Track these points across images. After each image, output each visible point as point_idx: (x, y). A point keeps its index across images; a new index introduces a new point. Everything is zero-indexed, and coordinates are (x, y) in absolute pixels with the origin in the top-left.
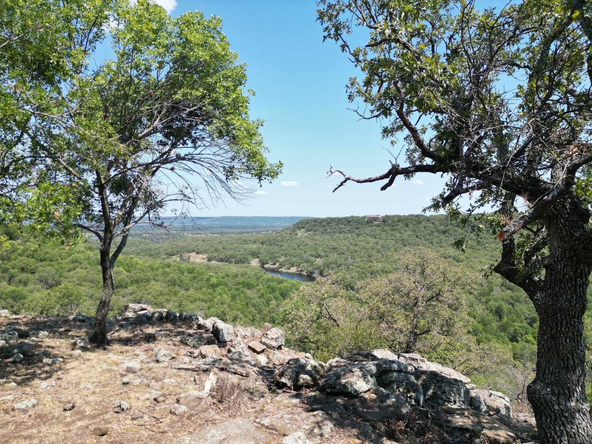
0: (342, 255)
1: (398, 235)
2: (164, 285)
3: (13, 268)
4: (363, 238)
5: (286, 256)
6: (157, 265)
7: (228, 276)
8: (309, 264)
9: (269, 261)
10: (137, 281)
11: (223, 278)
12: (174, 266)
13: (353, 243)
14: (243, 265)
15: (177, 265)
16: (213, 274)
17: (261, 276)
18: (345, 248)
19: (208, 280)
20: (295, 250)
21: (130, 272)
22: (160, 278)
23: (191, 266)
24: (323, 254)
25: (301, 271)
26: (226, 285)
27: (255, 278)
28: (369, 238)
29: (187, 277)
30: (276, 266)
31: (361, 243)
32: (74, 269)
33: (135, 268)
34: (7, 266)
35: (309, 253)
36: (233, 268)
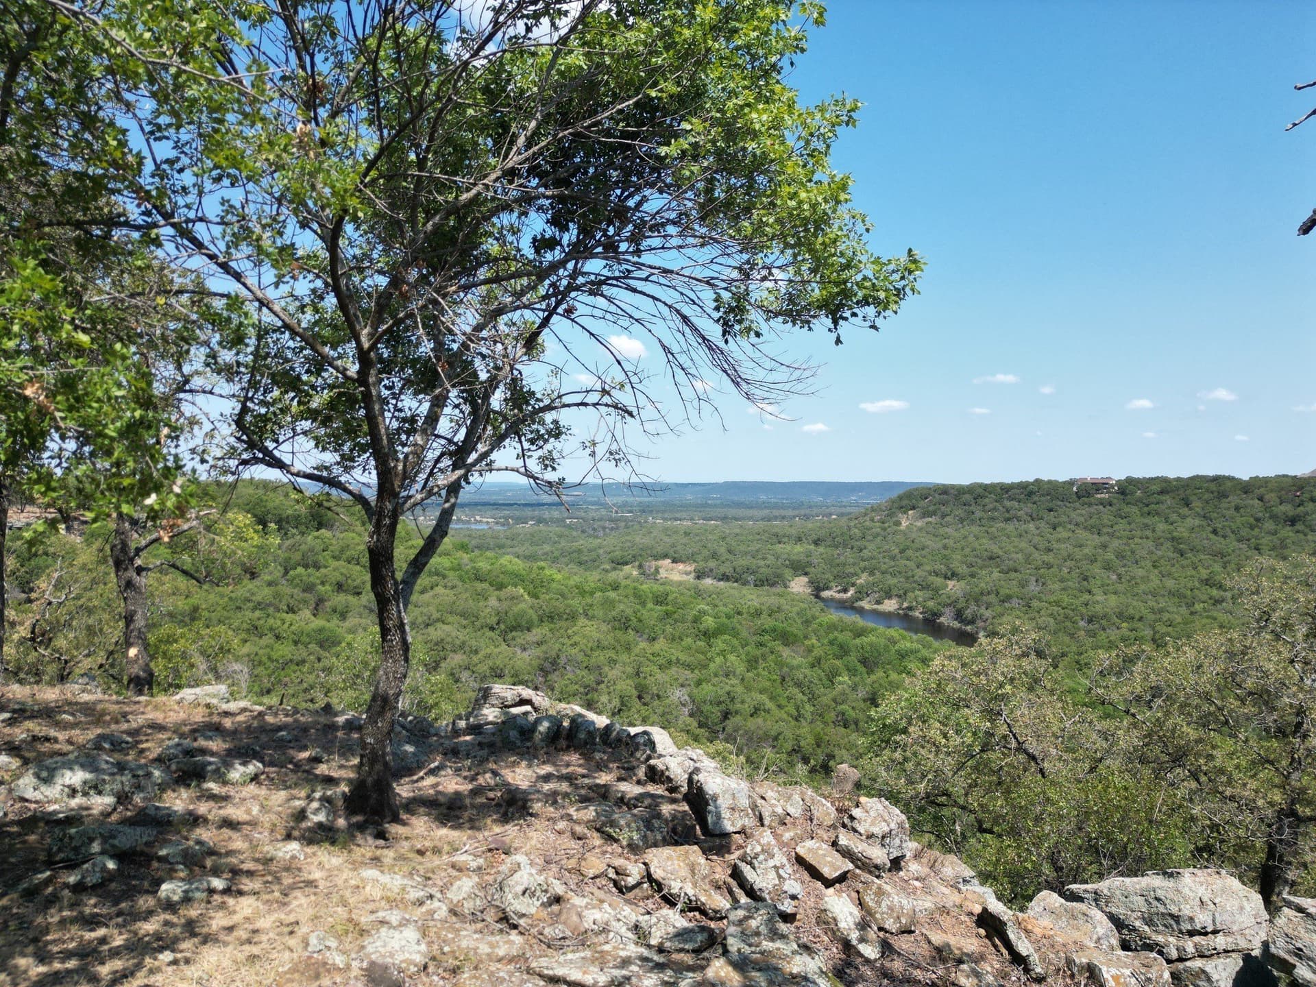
0: (1013, 575)
1: (1161, 526)
2: (604, 627)
3: (323, 583)
4: (1065, 534)
5: (872, 573)
6: (592, 585)
7: (739, 613)
8: (929, 594)
9: (833, 584)
10: (551, 618)
11: (728, 617)
12: (626, 587)
13: (1041, 546)
14: (774, 590)
15: (633, 585)
16: (706, 608)
17: (814, 618)
18: (1020, 556)
19: (696, 620)
20: (893, 558)
21: (537, 598)
22: (599, 612)
23: (661, 588)
24: (963, 569)
25: (910, 608)
26: (735, 633)
27: (799, 621)
28: (1082, 534)
29: (651, 613)
30: (849, 594)
31: (1063, 546)
32: (432, 588)
33: (548, 591)
34: (311, 579)
35: (928, 568)
36: (751, 597)
